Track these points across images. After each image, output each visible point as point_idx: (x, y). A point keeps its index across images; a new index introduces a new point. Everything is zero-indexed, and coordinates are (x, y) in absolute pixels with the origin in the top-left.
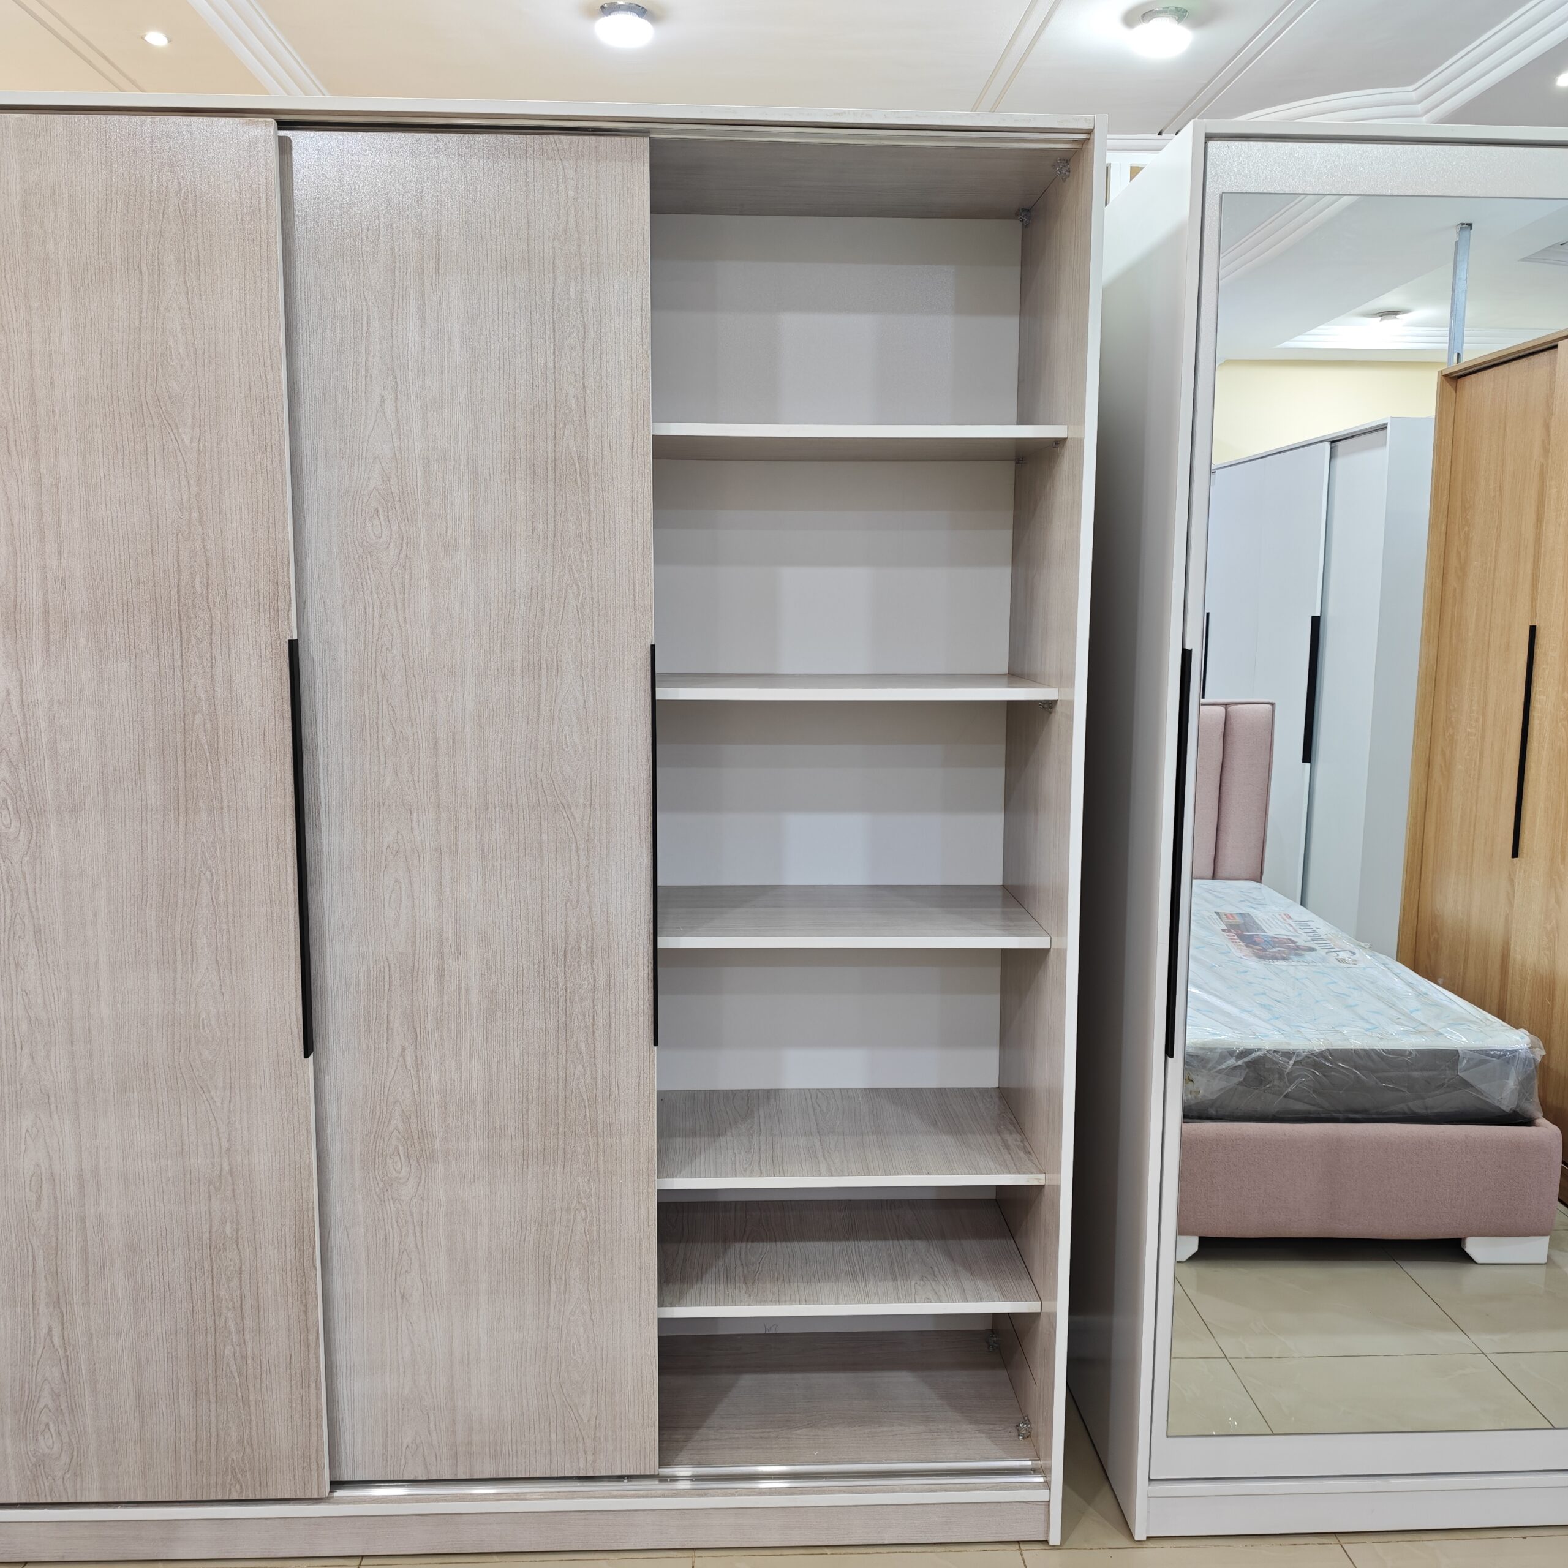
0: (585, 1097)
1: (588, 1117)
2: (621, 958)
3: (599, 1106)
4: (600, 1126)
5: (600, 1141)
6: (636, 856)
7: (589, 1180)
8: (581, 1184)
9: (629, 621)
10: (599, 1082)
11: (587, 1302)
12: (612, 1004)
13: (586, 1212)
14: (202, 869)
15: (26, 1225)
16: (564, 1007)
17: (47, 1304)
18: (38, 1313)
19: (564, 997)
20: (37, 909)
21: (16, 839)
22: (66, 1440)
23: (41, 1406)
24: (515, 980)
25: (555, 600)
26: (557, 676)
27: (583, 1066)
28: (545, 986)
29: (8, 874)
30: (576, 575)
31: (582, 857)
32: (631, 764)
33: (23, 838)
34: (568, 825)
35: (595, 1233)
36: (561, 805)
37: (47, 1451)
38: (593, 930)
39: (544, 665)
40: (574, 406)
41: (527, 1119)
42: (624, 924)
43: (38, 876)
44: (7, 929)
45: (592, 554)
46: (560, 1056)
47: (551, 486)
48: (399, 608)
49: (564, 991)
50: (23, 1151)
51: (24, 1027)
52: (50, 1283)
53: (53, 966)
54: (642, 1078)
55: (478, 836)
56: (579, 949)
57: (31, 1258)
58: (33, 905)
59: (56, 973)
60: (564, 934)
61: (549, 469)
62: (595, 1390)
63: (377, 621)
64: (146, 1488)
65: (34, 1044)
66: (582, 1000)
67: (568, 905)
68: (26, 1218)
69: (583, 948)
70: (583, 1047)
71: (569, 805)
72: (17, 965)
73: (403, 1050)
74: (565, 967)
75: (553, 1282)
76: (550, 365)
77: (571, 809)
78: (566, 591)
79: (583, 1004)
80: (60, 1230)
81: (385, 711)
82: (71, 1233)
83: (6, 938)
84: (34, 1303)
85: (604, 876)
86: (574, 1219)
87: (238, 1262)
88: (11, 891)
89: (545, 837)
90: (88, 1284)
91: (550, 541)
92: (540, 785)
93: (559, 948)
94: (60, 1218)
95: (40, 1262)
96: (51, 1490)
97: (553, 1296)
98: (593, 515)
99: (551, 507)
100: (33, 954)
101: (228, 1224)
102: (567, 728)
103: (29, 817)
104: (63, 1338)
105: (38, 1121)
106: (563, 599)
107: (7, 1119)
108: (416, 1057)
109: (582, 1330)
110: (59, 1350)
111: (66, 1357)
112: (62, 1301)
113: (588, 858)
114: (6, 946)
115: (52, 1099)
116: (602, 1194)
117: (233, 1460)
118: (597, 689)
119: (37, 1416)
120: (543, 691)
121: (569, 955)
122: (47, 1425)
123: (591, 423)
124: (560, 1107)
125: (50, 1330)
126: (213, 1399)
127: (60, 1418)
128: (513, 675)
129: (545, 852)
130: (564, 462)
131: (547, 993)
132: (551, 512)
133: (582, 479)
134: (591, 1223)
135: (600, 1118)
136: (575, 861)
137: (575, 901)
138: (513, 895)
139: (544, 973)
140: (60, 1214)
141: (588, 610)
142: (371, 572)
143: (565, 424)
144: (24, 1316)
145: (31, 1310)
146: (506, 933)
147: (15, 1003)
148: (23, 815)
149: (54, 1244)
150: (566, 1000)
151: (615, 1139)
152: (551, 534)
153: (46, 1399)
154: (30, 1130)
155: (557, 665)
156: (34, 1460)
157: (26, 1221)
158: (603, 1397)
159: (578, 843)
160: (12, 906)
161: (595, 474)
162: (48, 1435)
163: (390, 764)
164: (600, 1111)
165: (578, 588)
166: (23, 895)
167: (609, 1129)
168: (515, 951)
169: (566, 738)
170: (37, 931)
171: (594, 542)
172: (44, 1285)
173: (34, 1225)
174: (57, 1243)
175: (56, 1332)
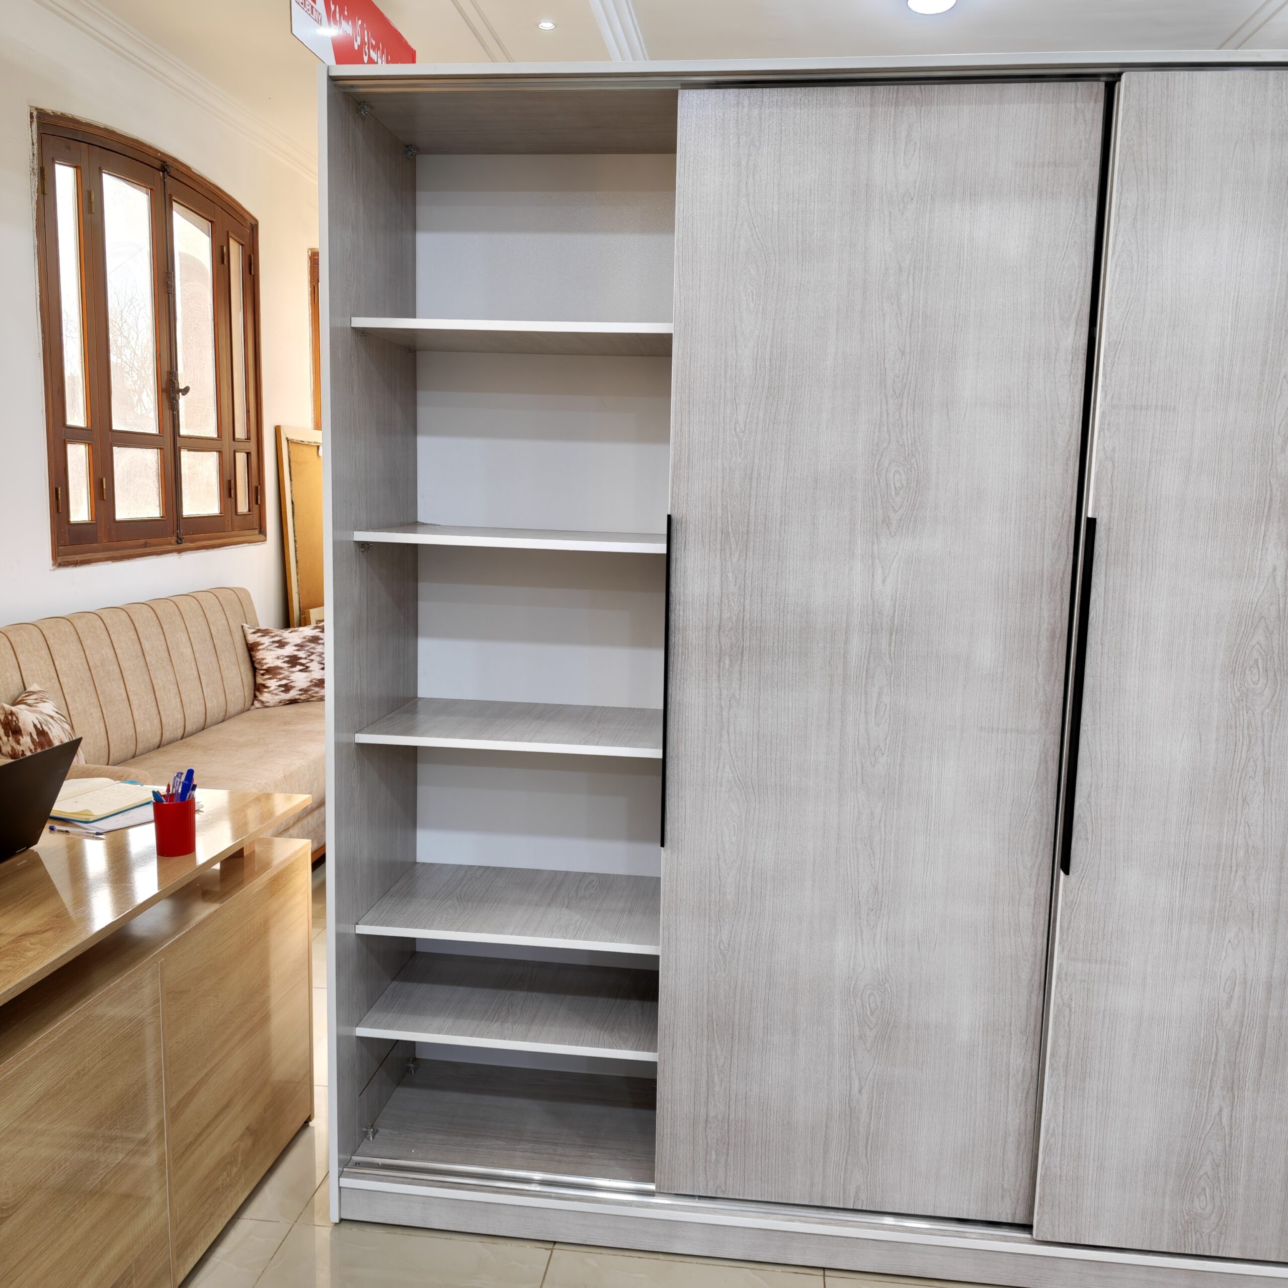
15: (1215, 1020)
17: (1222, 1088)
18: (1213, 1095)
20: (1269, 755)
21: (1261, 693)
22: (1218, 1203)
23: (1202, 1173)
29: (1249, 724)
33: (1267, 693)
37: (1200, 1210)
43: (1275, 726)
44: (1240, 770)
50: (1223, 958)
51: (1241, 853)
52: (1228, 1071)
53: (1276, 803)
57: (1214, 1048)
59: (1277, 809)
64: (1280, 1251)
65: (1248, 868)
68: (1216, 1014)
72: (1244, 800)
80: (1244, 1027)
82: (1253, 1030)
83: (1239, 778)
84: (1210, 1087)
88: (1250, 737)
90: (1260, 1075)
94: (1246, 1016)
95: (1222, 1052)
96: (1197, 1244)
100: (1259, 792)
103: (1275, 675)
104: (1231, 1118)
107: (1214, 929)
110: (1226, 1128)
111: (1231, 1134)
112: (1235, 1086)
114: (1237, 784)
115: (1256, 916)
119: (1196, 1181)
122: (1204, 1189)
125: (1221, 1110)
127: (1216, 1185)
140: (1246, 1013)
144: (1200, 1097)
145: (1207, 1091)
147: (1237, 832)
148: (1271, 674)
149: (1236, 1038)
153: (1207, 1167)
154: (1232, 941)
156: (1187, 1217)
157: (1216, 1017)
162: (1203, 1198)
170: (1267, 773)
172: (1222, 1071)
173: (1221, 1020)
174: (1239, 1038)
175: (1226, 1112)
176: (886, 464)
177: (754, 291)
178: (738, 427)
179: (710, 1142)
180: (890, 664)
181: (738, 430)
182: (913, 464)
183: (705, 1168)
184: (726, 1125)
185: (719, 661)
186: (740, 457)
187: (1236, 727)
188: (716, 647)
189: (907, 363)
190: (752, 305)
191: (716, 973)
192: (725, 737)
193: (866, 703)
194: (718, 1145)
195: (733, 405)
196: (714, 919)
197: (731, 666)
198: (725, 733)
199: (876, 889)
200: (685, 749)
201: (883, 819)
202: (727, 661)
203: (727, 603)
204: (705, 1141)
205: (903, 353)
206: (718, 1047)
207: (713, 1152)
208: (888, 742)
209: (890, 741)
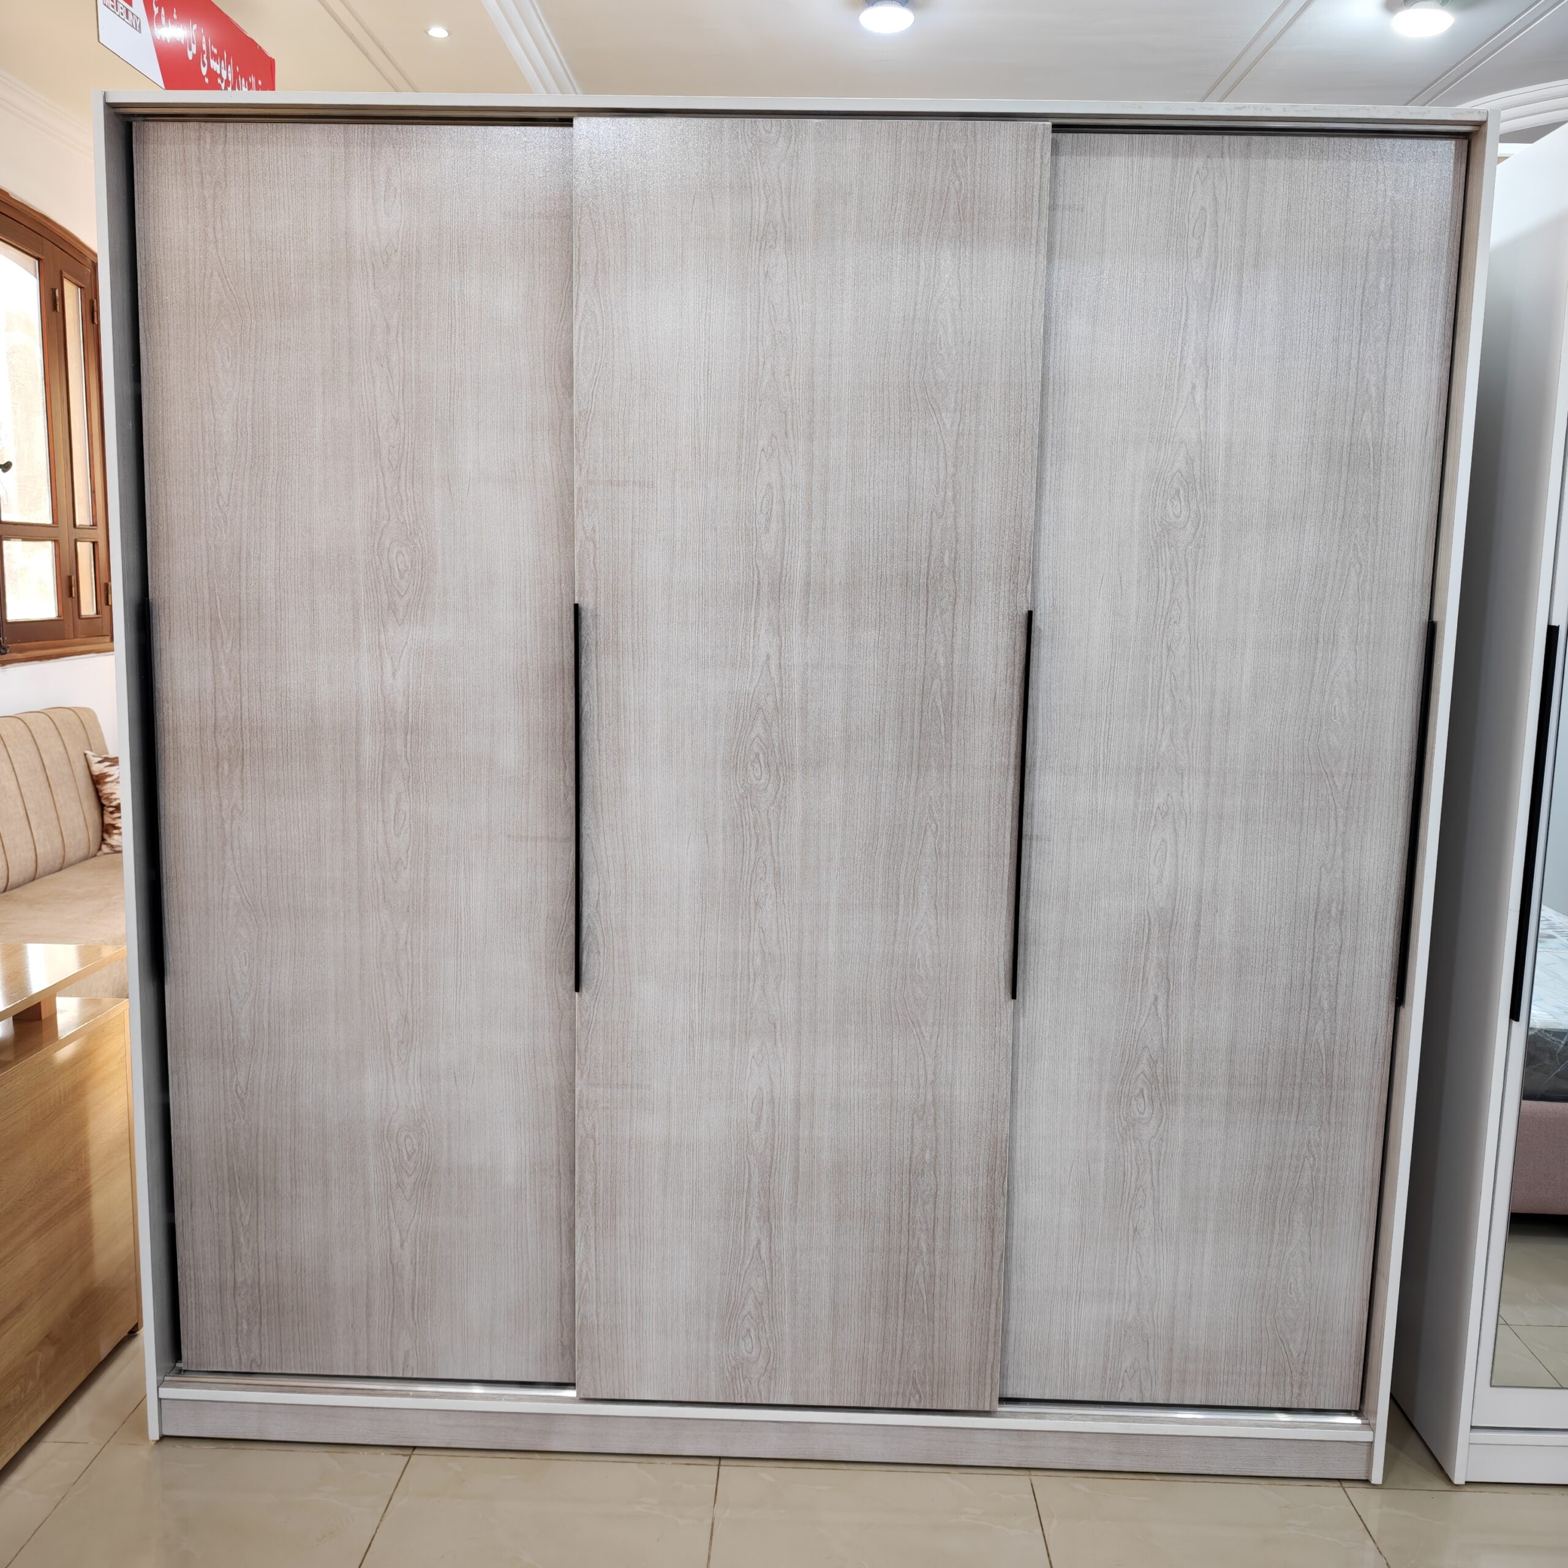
0: (1323, 1052)
1: (1324, 1070)
2: (1368, 922)
3: (1336, 1061)
4: (1335, 1079)
5: (1334, 1094)
6: (1392, 824)
7: (1320, 1130)
8: (1312, 1133)
9: (1406, 598)
10: (1337, 1038)
11: (1307, 1245)
12: (1357, 965)
13: (1315, 1160)
14: (929, 821)
15: (745, 1144)
16: (1311, 966)
17: (758, 1218)
18: (749, 1226)
19: (1311, 956)
20: (778, 854)
21: (765, 789)
22: (764, 1345)
23: (745, 1312)
24: (1266, 939)
25: (1338, 577)
26: (1332, 650)
27: (1324, 1022)
28: (1294, 945)
29: (756, 822)
30: (1360, 554)
31: (1340, 825)
32: (1395, 736)
33: (771, 789)
34: (1330, 792)
35: (1321, 1179)
36: (1324, 774)
37: (746, 1354)
38: (1344, 894)
39: (1321, 640)
40: (1374, 395)
41: (1267, 1069)
42: (1374, 890)
43: (781, 824)
44: (750, 871)
45: (1377, 534)
46: (1303, 1012)
47: (1344, 469)
48: (1190, 583)
49: (1312, 950)
50: (748, 1075)
51: (758, 960)
52: (762, 1199)
53: (789, 906)
54: (1379, 1036)
55: (1243, 802)
56: (1329, 912)
57: (747, 1175)
58: (775, 849)
59: (790, 912)
60: (1316, 896)
61: (1345, 453)
62: (1307, 1327)
63: (1168, 596)
64: (833, 1394)
65: (766, 977)
66: (1328, 959)
67: (1323, 869)
68: (746, 1138)
69: (1334, 911)
70: (1326, 1005)
71: (1332, 774)
72: (757, 904)
73: (1156, 999)
74: (1315, 927)
75: (1277, 1224)
76: (1355, 355)
77: (1333, 777)
78: (1349, 569)
79: (1329, 964)
80: (775, 1150)
81: (1167, 680)
82: (785, 1153)
83: (749, 879)
84: (746, 1217)
85: (1360, 843)
86: (1303, 1165)
87: (934, 1187)
88: (757, 837)
89: (1306, 804)
90: (796, 1202)
91: (1338, 522)
92: (1306, 754)
93: (1311, 910)
94: (776, 1138)
95: (756, 1179)
96: (746, 1392)
97: (1276, 1237)
98: (1382, 497)
99: (1342, 490)
100: (771, 895)
101: (928, 1151)
102: (1337, 700)
103: (778, 770)
104: (770, 1251)
105: (764, 1048)
106: (1345, 577)
107: (737, 1045)
108: (1167, 1006)
109: (1300, 1270)
110: (766, 1262)
111: (771, 1268)
112: (772, 1216)
113: (1345, 825)
114: (748, 887)
115: (778, 1028)
116: (1331, 1142)
117: (914, 1371)
118: (1370, 663)
119: (740, 1322)
120: (1318, 663)
121: (1319, 917)
122: (749, 1331)
123: (1388, 410)
124: (1299, 1060)
125: (759, 1242)
126: (901, 1314)
127: (761, 1325)
128: (1290, 648)
129: (1305, 817)
130: (1359, 447)
131: (1296, 952)
132: (1342, 494)
133: (1374, 463)
134: (1318, 1170)
135: (1336, 1072)
136: (1333, 828)
137: (1329, 865)
138: (1271, 858)
139: (1294, 932)
140: (776, 1135)
141: (1368, 588)
142: (1167, 549)
143: (1363, 411)
144: (737, 1229)
145: (743, 1223)
146: (1262, 893)
147: (752, 939)
148: (773, 768)
149: (768, 1164)
150: (1313, 959)
151: (1348, 1092)
152: (1340, 515)
153: (750, 1306)
154: (755, 1056)
155: (1334, 640)
156: (733, 1363)
157: (746, 1141)
158: (1314, 1335)
159: (1338, 810)
160: (757, 850)
161: (1388, 458)
162: (748, 1340)
163: (1167, 730)
164: (1336, 1066)
165: (1361, 566)
166: (768, 842)
167: (1343, 1083)
168: (1269, 911)
169: (1335, 710)
170: (777, 874)
171: (1380, 522)
172: (757, 1200)
173: (752, 1144)
174: (772, 1162)
175: (764, 1244)
176: (387, 543)
177: (230, 349)
178: (221, 500)
179: (240, 1311)
180: (407, 766)
181: (221, 503)
182: (416, 544)
183: (237, 1339)
184: (257, 1291)
185: (218, 767)
186: (226, 532)
187: (742, 826)
188: (212, 750)
189: (402, 431)
190: (228, 364)
191: (234, 1120)
192: (229, 853)
193: (384, 811)
194: (249, 1313)
195: (213, 475)
196: (228, 1060)
197: (231, 771)
198: (228, 848)
199: (406, 1019)
200: (184, 868)
201: (409, 940)
202: (226, 767)
203: (221, 700)
204: (235, 1310)
205: (397, 421)
206: (242, 1203)
207: (244, 1322)
208: (410, 854)
209: (412, 853)
